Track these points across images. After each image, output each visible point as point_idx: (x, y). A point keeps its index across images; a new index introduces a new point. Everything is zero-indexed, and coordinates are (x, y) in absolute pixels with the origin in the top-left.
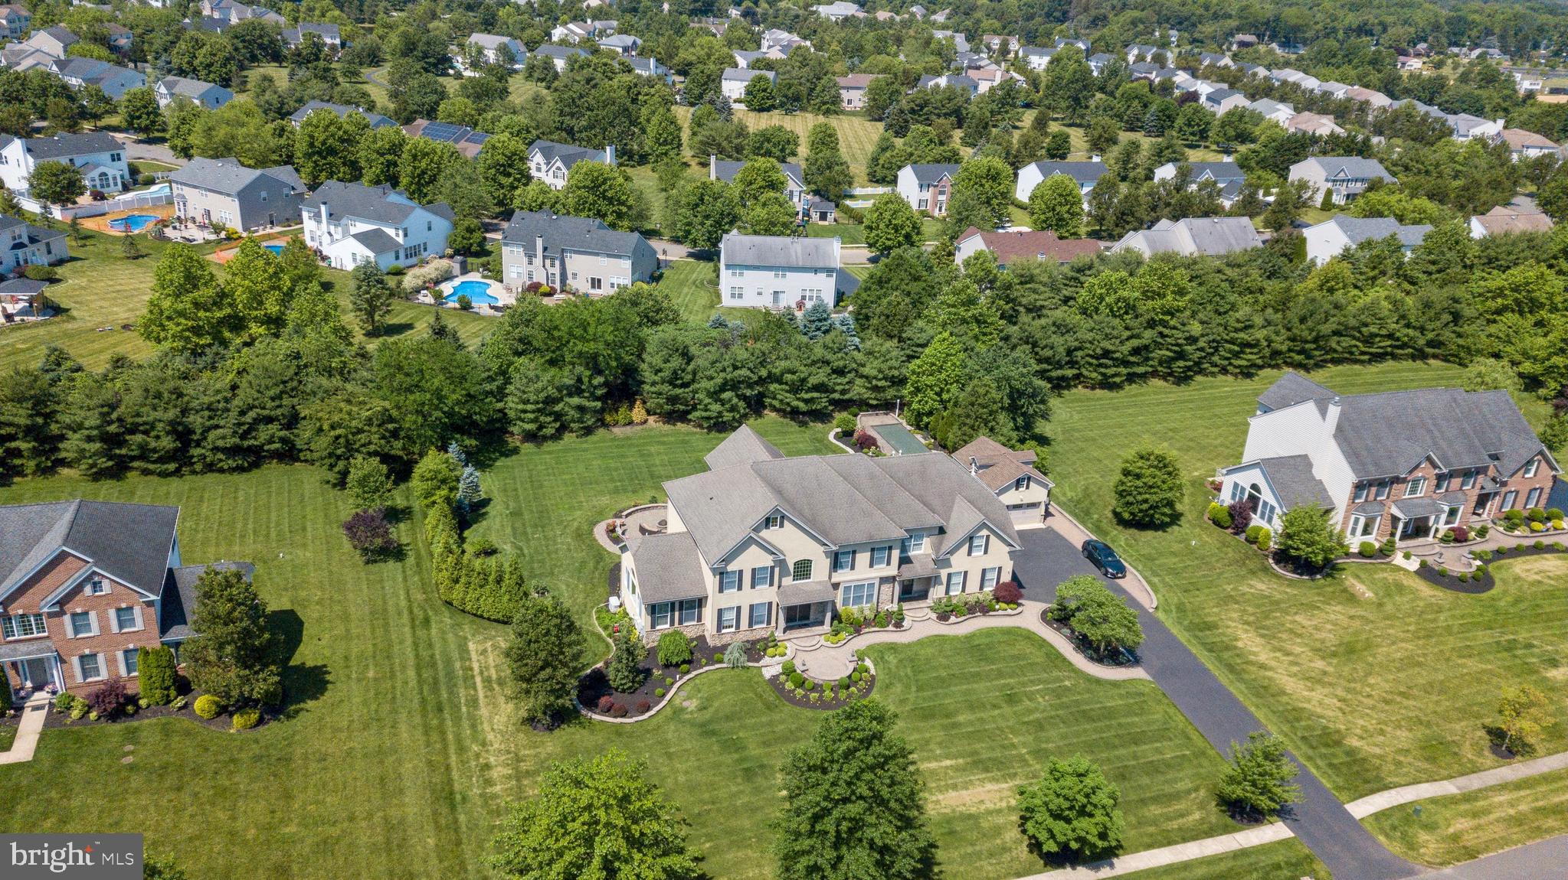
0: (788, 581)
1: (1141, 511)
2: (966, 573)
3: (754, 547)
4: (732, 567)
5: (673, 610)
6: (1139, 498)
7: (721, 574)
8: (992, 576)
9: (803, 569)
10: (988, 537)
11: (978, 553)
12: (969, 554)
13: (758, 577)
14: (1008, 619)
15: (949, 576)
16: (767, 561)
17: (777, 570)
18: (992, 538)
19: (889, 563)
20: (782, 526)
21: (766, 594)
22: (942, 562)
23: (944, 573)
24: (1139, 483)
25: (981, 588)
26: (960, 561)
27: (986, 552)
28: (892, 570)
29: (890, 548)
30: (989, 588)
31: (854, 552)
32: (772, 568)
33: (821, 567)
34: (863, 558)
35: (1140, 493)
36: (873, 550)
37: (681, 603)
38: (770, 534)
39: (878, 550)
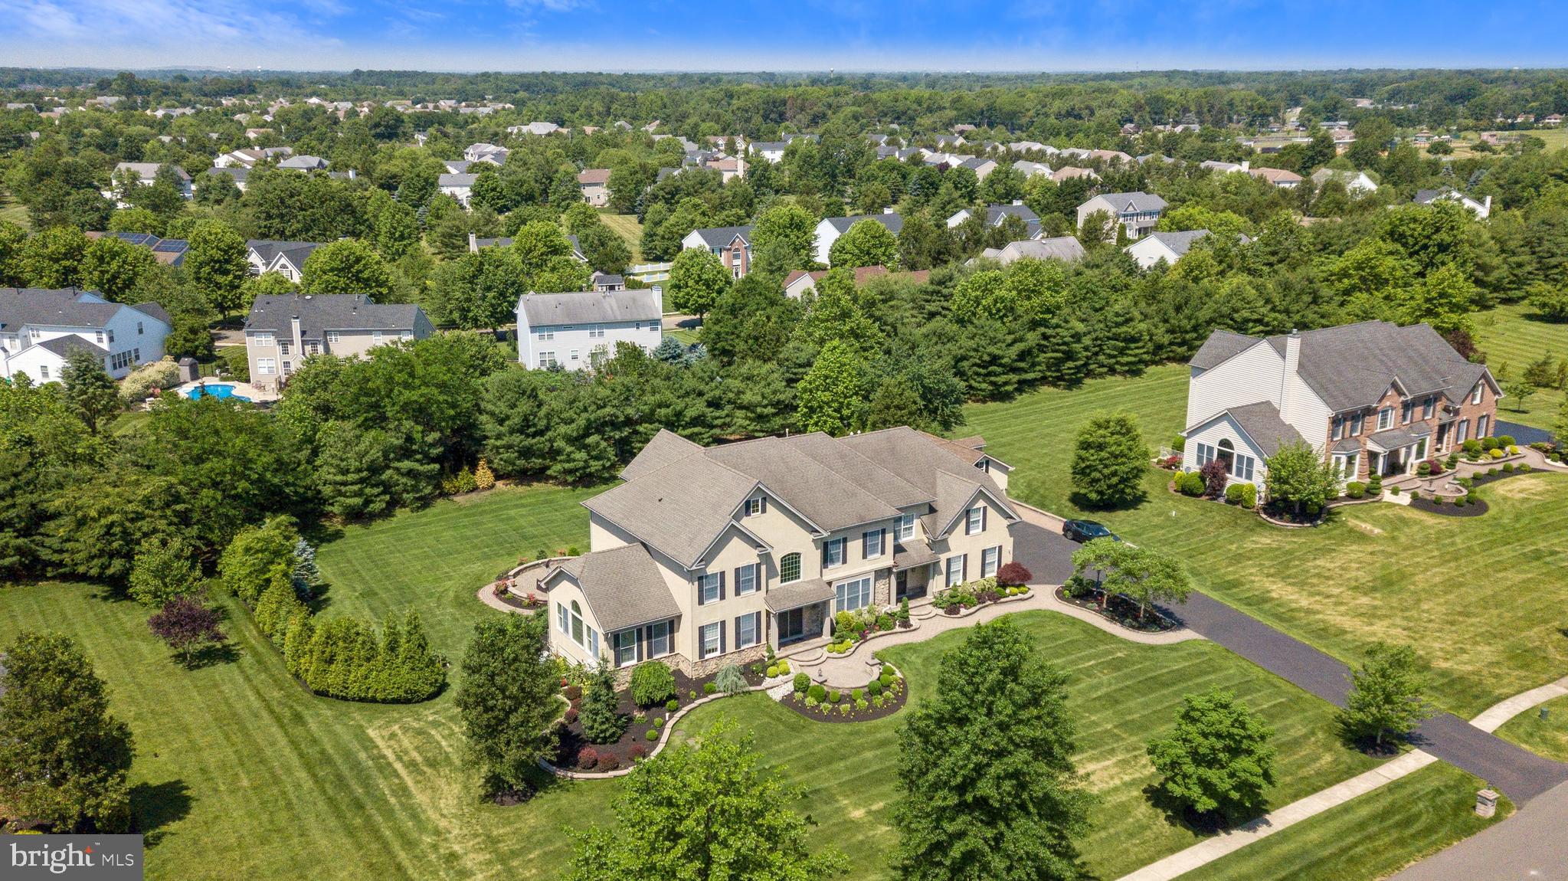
0: (776, 583)
1: (1109, 487)
2: (965, 556)
3: (735, 539)
4: (712, 569)
5: (640, 640)
6: (1106, 471)
7: (700, 578)
8: (993, 558)
9: (791, 566)
10: (985, 508)
11: (976, 531)
12: (967, 533)
13: (745, 579)
14: (1022, 603)
15: (949, 561)
16: (751, 557)
17: (763, 568)
18: (990, 510)
19: (883, 552)
20: (764, 511)
21: (753, 602)
22: (938, 544)
23: (942, 559)
24: (1103, 454)
25: (983, 575)
26: (959, 543)
27: (984, 529)
28: (886, 561)
29: (884, 532)
30: (992, 574)
31: (845, 540)
32: (758, 565)
33: (810, 562)
34: (855, 547)
35: (1106, 466)
36: (865, 535)
37: (649, 628)
38: (751, 523)
39: (871, 534)
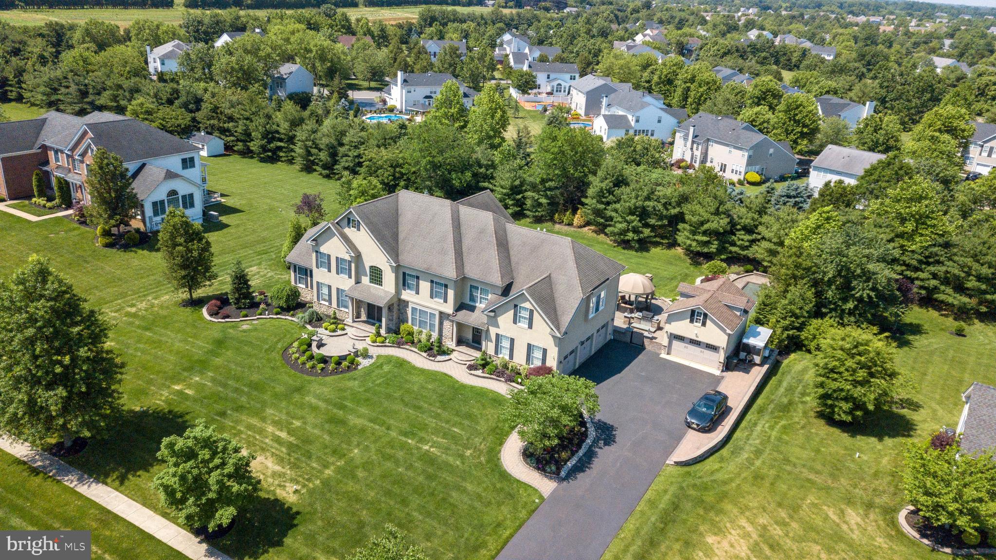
0: (366, 280)
2: (513, 340)
4: (324, 249)
8: (538, 354)
9: (376, 275)
10: (531, 312)
11: (523, 325)
12: (515, 322)
13: (342, 267)
15: (497, 335)
16: (344, 253)
17: (353, 265)
18: (536, 314)
19: (446, 301)
20: (359, 229)
21: (345, 283)
22: (492, 320)
23: (493, 331)
25: (528, 360)
26: (506, 325)
27: (530, 326)
28: (447, 309)
29: (446, 286)
30: (533, 366)
31: (418, 278)
32: (350, 262)
33: (389, 279)
34: (425, 286)
36: (432, 282)
38: (351, 233)
39: (439, 286)
